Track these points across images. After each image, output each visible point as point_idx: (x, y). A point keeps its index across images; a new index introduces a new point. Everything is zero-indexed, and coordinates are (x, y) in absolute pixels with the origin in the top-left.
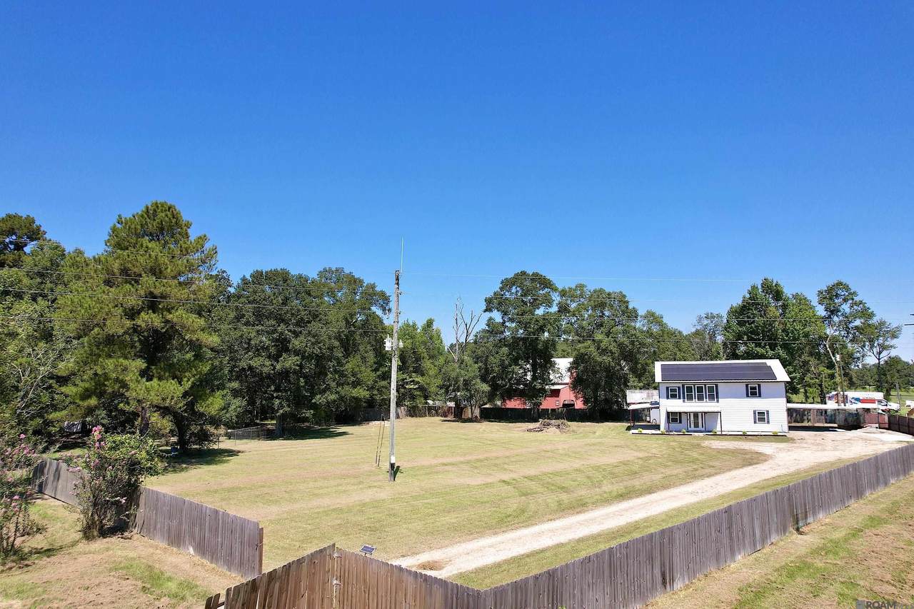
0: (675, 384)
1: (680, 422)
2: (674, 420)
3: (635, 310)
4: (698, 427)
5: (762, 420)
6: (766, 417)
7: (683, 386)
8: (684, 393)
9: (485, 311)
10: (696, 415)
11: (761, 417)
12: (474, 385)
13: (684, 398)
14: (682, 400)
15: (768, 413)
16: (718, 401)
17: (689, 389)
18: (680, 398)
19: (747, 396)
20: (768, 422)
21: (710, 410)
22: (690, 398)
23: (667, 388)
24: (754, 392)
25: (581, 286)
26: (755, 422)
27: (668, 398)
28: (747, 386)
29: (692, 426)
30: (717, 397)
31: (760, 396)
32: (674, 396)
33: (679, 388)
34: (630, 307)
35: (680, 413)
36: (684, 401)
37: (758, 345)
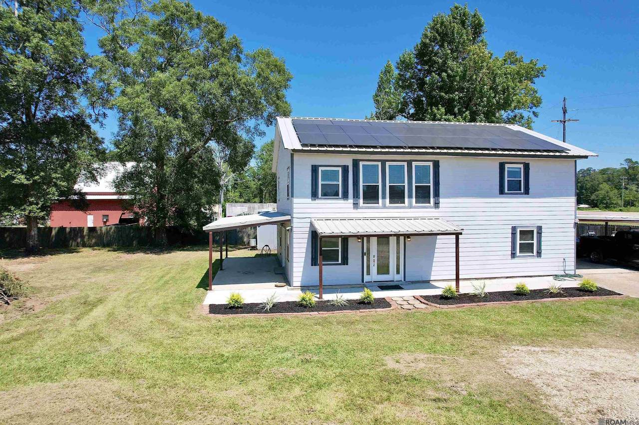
1: (345, 261)
2: (330, 257)
4: (388, 273)
5: (527, 248)
6: (535, 242)
7: (356, 163)
8: (356, 185)
10: (384, 241)
11: (526, 241)
13: (356, 196)
14: (351, 201)
15: (540, 233)
16: (437, 205)
17: (371, 172)
18: (345, 196)
19: (502, 192)
20: (539, 254)
21: (411, 230)
22: (371, 197)
23: (315, 169)
24: (514, 184)
26: (513, 255)
27: (314, 195)
28: (502, 166)
29: (374, 269)
30: (437, 195)
31: (527, 192)
32: (330, 193)
33: (345, 169)
35: (345, 239)
36: (356, 205)
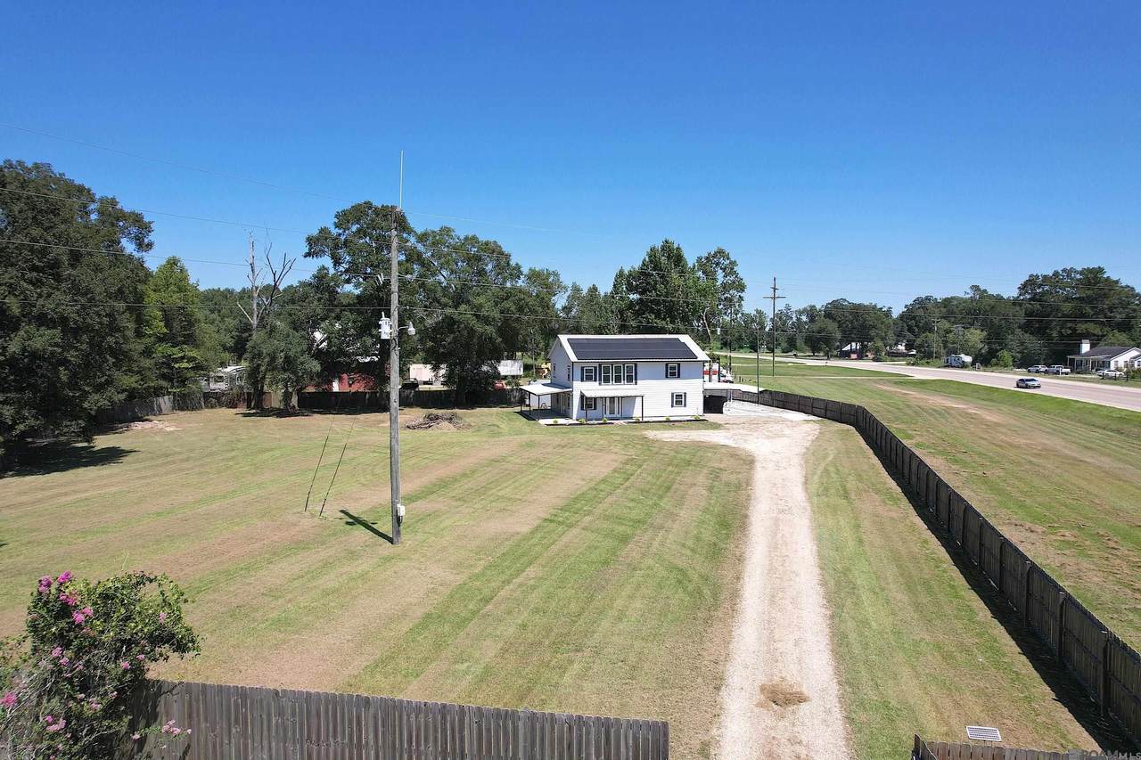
0: (591, 363)
1: (595, 409)
2: (589, 406)
3: (518, 267)
4: (614, 412)
5: (679, 403)
6: (683, 400)
7: (600, 365)
8: (600, 375)
9: (308, 255)
10: (612, 399)
11: (679, 400)
12: (302, 363)
13: (600, 380)
14: (598, 382)
15: (685, 396)
16: (636, 383)
17: (607, 370)
18: (595, 381)
19: (667, 377)
20: (685, 405)
21: (629, 395)
22: (607, 380)
23: (582, 368)
24: (673, 373)
25: (446, 231)
26: (672, 406)
27: (582, 380)
28: (667, 365)
29: (608, 412)
30: (636, 379)
31: (679, 377)
32: (589, 379)
33: (595, 368)
34: (513, 263)
35: (595, 399)
36: (600, 384)
37: (658, 316)
